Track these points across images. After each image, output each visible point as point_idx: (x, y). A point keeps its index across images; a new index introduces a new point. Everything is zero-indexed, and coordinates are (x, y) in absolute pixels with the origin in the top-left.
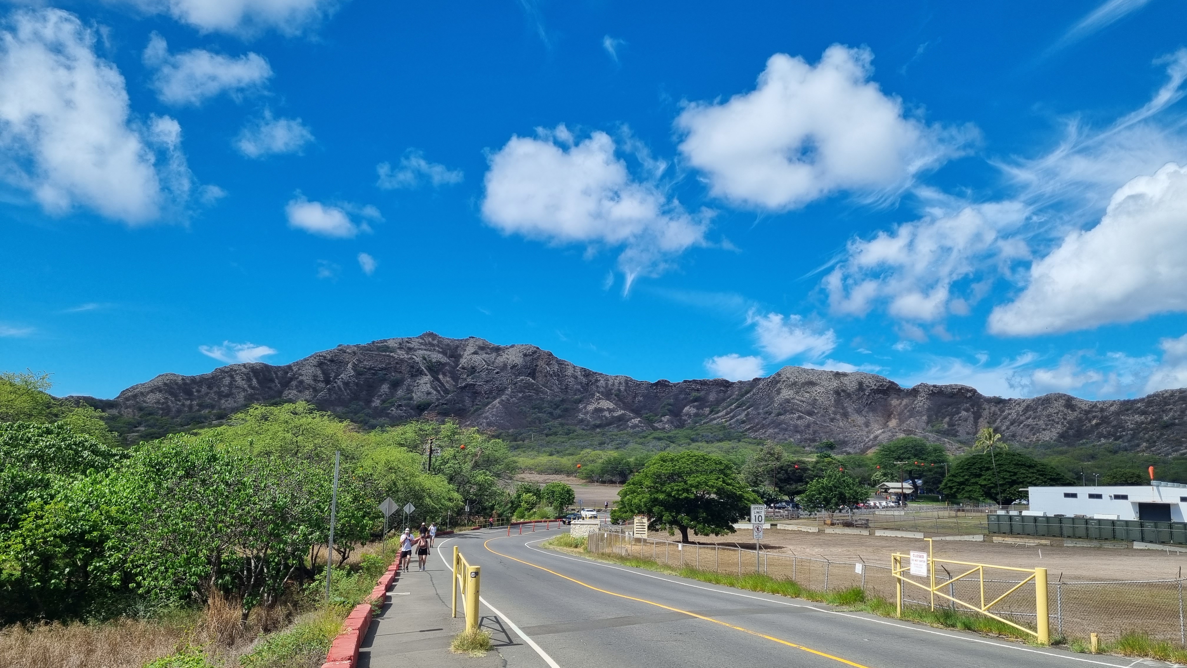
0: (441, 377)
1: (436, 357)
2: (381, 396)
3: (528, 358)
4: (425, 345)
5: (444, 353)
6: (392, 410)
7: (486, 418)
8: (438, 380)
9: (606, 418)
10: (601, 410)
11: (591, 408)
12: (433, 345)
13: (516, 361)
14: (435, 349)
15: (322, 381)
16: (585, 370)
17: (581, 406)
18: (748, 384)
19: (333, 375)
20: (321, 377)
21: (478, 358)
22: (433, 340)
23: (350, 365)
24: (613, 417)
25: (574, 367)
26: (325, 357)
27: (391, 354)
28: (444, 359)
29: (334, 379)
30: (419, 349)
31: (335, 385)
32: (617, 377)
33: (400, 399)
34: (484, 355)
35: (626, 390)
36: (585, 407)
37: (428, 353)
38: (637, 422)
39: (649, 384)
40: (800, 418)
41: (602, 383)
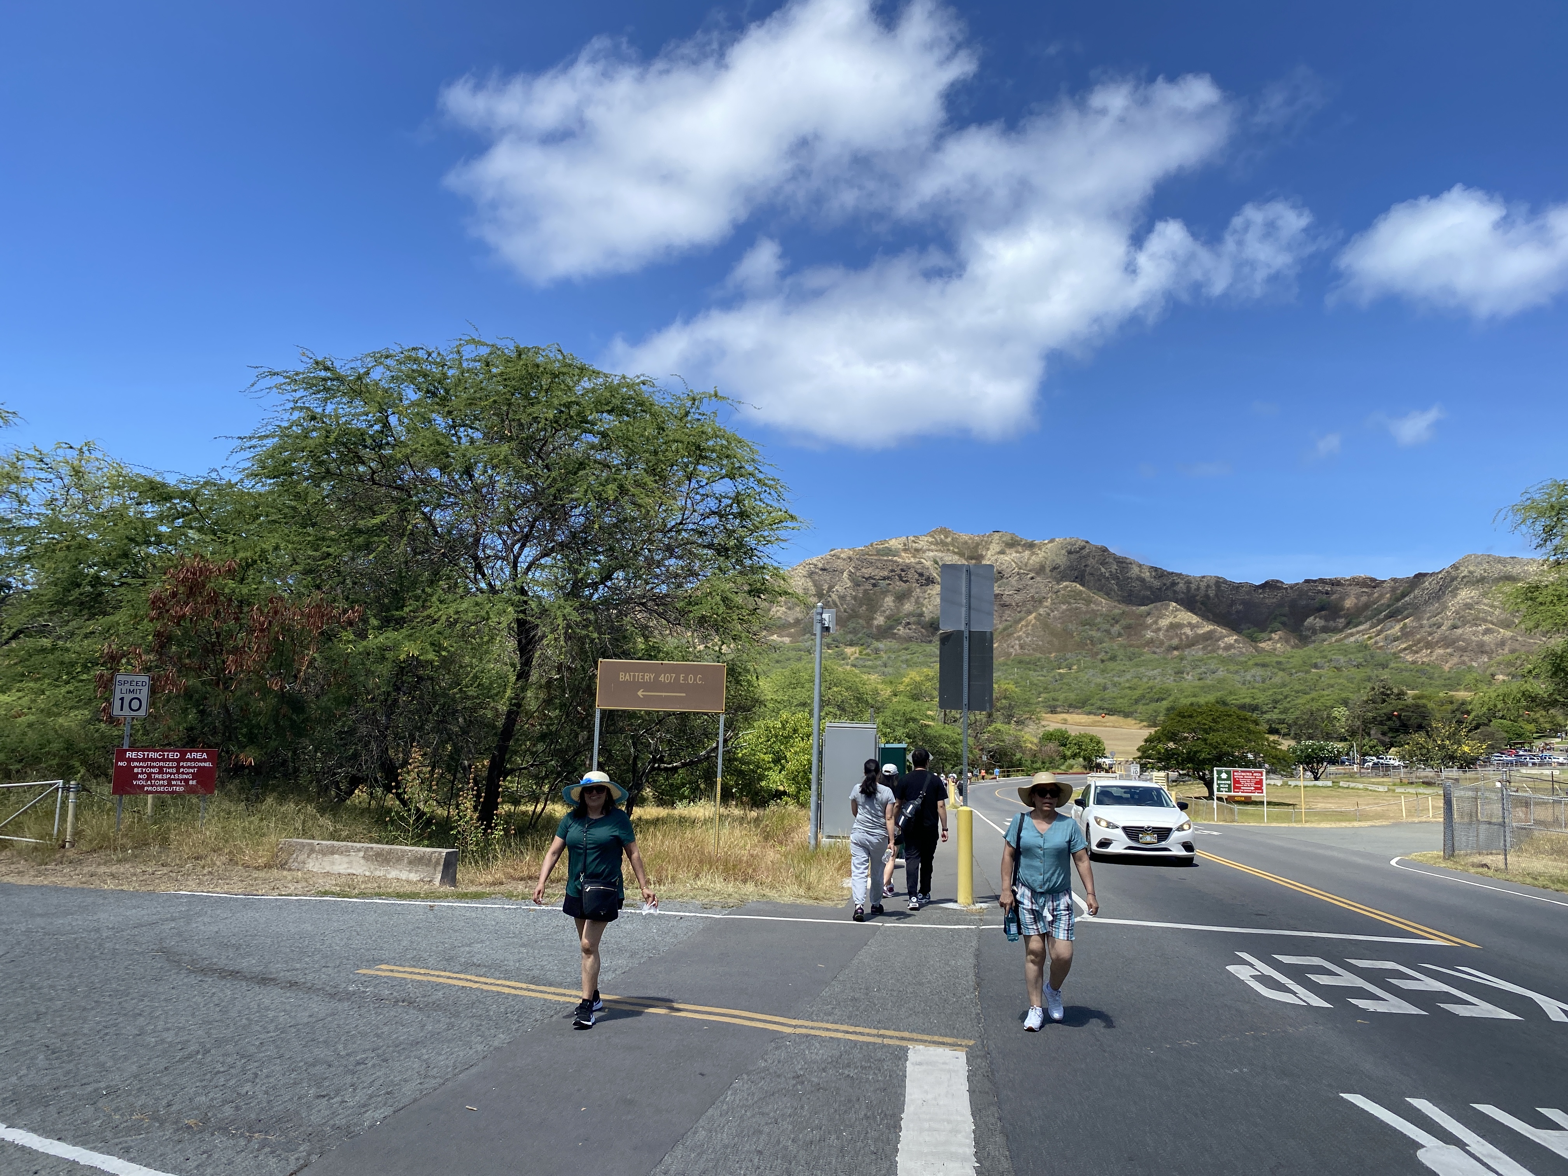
1: (951, 559)
2: (884, 611)
3: (1072, 556)
4: (937, 544)
5: (961, 554)
6: (899, 630)
7: (1019, 638)
9: (1187, 637)
10: (1179, 626)
11: (1164, 623)
12: (947, 544)
13: (1059, 561)
14: (948, 550)
15: (814, 595)
16: (1156, 569)
17: (1149, 621)
18: (1407, 582)
19: (826, 587)
20: (813, 590)
21: (1006, 558)
22: (946, 537)
23: (845, 574)
24: (1197, 635)
25: (1140, 566)
26: (816, 566)
27: (895, 558)
28: (961, 562)
29: (828, 592)
30: (929, 550)
31: (829, 599)
32: (1203, 577)
33: (908, 615)
34: (1014, 555)
35: (1216, 595)
36: (1156, 622)
37: (940, 554)
38: (1232, 642)
39: (1251, 586)
40: (1487, 631)
41: (1182, 586)
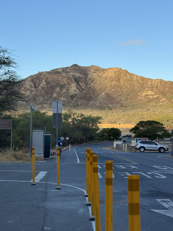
0: (80, 83)
1: (78, 75)
2: (57, 92)
4: (73, 70)
5: (81, 73)
6: (61, 98)
7: (99, 100)
8: (79, 85)
9: (151, 98)
10: (148, 95)
11: (144, 94)
12: (76, 70)
13: (112, 75)
14: (77, 72)
15: (34, 87)
16: (142, 77)
17: (139, 94)
19: (37, 84)
20: (33, 85)
21: (96, 74)
22: (77, 67)
23: (44, 80)
24: (154, 98)
25: (137, 76)
26: (34, 77)
27: (60, 75)
28: (82, 76)
29: (38, 86)
30: (71, 72)
31: (39, 88)
32: (156, 79)
33: (64, 94)
34: (98, 73)
35: (160, 85)
36: (141, 94)
37: (75, 73)
38: (164, 100)
41: (150, 83)
